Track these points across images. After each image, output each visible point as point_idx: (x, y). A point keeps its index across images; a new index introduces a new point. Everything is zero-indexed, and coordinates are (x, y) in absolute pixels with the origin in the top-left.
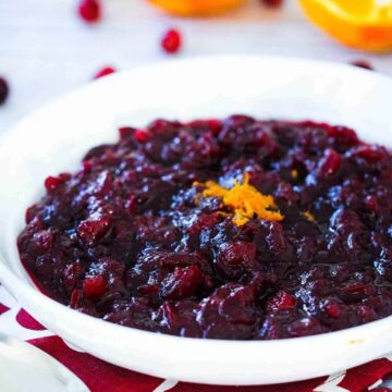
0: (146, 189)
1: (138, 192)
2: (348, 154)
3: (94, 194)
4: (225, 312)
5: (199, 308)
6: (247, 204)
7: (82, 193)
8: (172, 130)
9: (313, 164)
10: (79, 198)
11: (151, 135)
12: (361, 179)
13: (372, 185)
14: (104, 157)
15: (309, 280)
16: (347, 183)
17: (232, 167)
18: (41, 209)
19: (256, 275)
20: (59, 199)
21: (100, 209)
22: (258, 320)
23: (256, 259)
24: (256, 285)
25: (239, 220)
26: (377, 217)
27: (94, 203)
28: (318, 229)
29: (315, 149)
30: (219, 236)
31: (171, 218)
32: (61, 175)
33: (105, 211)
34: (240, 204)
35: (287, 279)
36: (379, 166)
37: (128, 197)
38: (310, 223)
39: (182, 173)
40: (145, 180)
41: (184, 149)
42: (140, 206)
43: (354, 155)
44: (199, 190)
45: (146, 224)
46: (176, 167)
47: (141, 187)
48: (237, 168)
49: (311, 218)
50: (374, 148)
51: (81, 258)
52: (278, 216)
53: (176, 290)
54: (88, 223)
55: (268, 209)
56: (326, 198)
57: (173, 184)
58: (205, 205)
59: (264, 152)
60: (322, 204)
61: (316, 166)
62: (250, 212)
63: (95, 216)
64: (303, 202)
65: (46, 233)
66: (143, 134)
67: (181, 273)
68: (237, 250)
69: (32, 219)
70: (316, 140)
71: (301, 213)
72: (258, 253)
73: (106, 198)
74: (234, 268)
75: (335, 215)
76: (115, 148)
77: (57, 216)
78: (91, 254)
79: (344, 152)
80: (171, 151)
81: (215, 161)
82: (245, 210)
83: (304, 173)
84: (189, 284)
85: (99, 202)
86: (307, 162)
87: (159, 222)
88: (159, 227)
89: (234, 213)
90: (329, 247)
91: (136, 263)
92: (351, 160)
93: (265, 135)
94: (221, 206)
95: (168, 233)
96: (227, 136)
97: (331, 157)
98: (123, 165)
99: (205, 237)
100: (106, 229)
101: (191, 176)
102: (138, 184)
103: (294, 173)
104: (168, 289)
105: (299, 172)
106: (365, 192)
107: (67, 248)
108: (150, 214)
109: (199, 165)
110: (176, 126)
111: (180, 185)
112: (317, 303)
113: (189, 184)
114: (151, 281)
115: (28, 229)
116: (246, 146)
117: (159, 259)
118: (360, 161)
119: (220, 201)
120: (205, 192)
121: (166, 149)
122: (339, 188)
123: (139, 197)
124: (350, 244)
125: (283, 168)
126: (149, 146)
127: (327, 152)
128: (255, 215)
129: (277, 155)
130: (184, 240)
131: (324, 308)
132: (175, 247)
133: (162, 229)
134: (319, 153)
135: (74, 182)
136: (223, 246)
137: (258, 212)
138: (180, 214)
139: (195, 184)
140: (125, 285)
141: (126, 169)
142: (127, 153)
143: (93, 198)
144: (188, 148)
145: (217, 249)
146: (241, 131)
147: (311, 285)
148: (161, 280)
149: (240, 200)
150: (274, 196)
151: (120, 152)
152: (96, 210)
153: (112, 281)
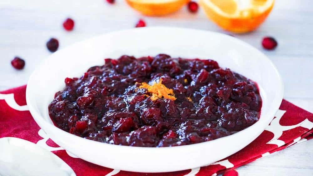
0: (113, 85)
1: (109, 86)
2: (212, 72)
3: (87, 86)
4: (140, 137)
5: (129, 136)
6: (159, 92)
7: (82, 86)
8: (130, 59)
9: (195, 75)
10: (80, 88)
11: (119, 62)
12: (217, 83)
13: (221, 86)
14: (95, 71)
15: (184, 126)
16: (209, 85)
17: (155, 76)
18: (62, 93)
19: (159, 123)
20: (71, 88)
21: (89, 92)
22: (157, 142)
23: (160, 116)
24: (158, 127)
25: (154, 98)
26: (222, 100)
27: (87, 90)
28: (193, 105)
29: (196, 70)
30: (144, 105)
31: (123, 98)
32: (74, 78)
33: (91, 93)
34: (156, 91)
35: (174, 125)
36: (226, 77)
37: (103, 88)
38: (189, 102)
39: (131, 78)
40: (113, 81)
41: (133, 68)
42: (109, 92)
43: (214, 73)
44: (138, 86)
45: (111, 100)
46: (129, 76)
47: (111, 84)
48: (157, 77)
49: (190, 100)
50: (225, 69)
51: (77, 114)
52: (174, 98)
53: (119, 128)
54: (82, 98)
55: (169, 95)
56: (199, 91)
57: (126, 83)
58: (139, 92)
59: (173, 71)
60: (196, 94)
61: (196, 77)
62: (160, 95)
63: (86, 95)
64: (188, 93)
65: (62, 102)
66: (115, 61)
67: (123, 120)
68: (151, 111)
69: (57, 96)
70: (197, 65)
71: (186, 98)
72: (161, 113)
73: (93, 87)
74: (149, 120)
75: (202, 98)
76: (102, 67)
77: (69, 95)
78: (82, 113)
79: (210, 71)
80: (127, 69)
81: (148, 74)
82: (158, 94)
83: (190, 80)
84: (126, 126)
85: (89, 89)
86: (192, 75)
87: (117, 99)
88: (117, 102)
89: (152, 95)
90: (196, 113)
91: (103, 116)
92: (213, 75)
93: (173, 63)
94: (146, 92)
95: (120, 104)
96: (155, 63)
97: (203, 73)
98: (104, 75)
99: (137, 106)
100: (90, 101)
101: (135, 80)
102: (109, 83)
103: (186, 81)
104: (116, 128)
105: (188, 80)
106: (217, 89)
107: (72, 109)
108: (113, 96)
109: (140, 75)
110: (133, 58)
111: (130, 84)
112: (186, 136)
113: (133, 83)
114: (109, 124)
115: (54, 101)
116: (164, 68)
117: (113, 115)
118: (217, 75)
119: (146, 90)
120: (140, 87)
121: (125, 68)
122: (205, 87)
123: (109, 88)
124: (207, 111)
125: (180, 78)
126: (117, 66)
127: (202, 71)
128: (163, 97)
129: (179, 72)
130: (127, 107)
131: (189, 137)
132: (123, 110)
133: (118, 102)
134: (199, 71)
135: (79, 81)
136: (145, 110)
137: (164, 96)
138: (127, 96)
139: (137, 83)
140: (96, 126)
141: (105, 76)
142: (107, 70)
143: (86, 88)
144: (136, 67)
145: (142, 111)
146: (162, 61)
147: (185, 128)
148: (113, 123)
149: (156, 90)
150: (173, 89)
151: (104, 69)
152: (87, 92)
153: (90, 123)
